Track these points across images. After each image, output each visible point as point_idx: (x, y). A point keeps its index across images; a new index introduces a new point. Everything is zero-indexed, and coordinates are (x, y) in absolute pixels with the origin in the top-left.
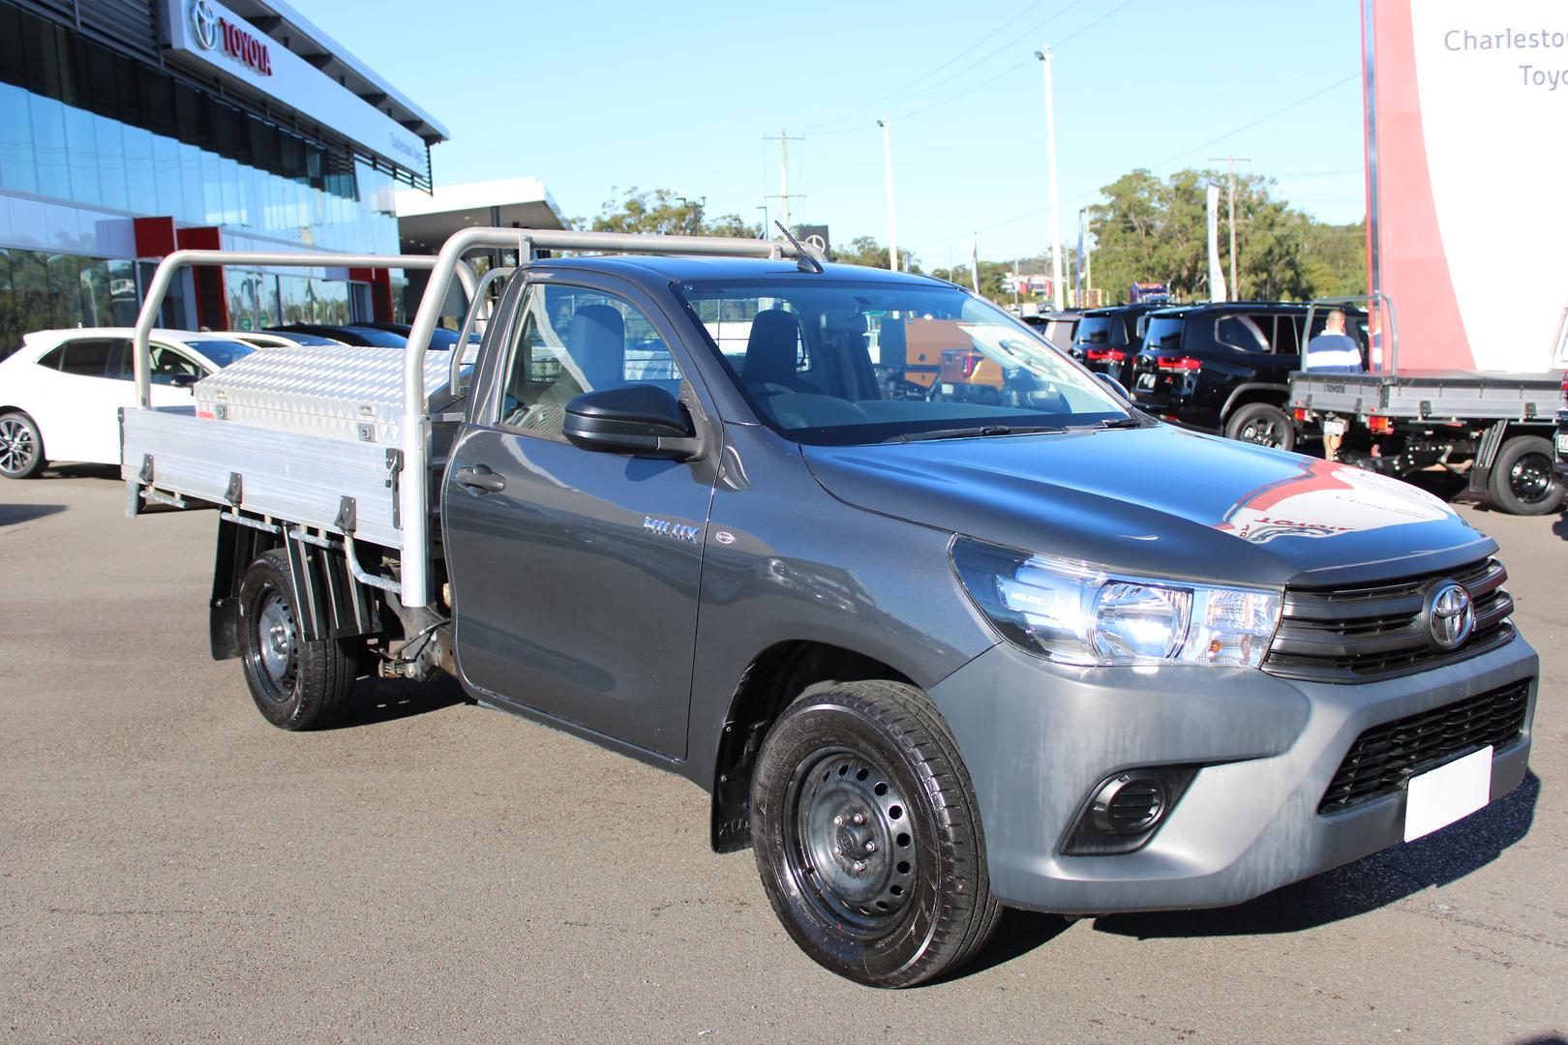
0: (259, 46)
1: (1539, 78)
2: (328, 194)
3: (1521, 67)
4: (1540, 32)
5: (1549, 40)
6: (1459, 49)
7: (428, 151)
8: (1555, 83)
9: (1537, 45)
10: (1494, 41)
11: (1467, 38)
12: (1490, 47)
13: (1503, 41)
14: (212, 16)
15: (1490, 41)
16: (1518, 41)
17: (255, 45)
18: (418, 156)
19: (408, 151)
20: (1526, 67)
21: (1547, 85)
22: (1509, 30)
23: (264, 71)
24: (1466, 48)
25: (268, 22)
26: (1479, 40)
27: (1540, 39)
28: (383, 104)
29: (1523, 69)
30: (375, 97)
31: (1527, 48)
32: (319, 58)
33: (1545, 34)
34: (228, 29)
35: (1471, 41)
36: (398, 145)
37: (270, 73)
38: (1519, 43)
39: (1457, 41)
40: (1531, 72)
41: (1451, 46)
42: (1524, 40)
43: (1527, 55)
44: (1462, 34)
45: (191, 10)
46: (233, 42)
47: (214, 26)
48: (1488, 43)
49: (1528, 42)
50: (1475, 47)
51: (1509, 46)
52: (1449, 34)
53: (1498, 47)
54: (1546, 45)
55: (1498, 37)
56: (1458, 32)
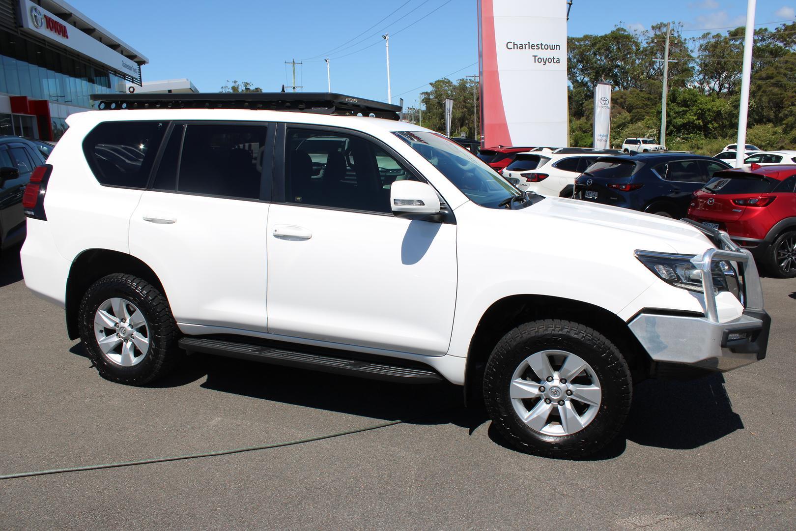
0: (62, 27)
1: (540, 60)
2: (96, 85)
4: (540, 44)
5: (543, 47)
6: (511, 48)
7: (140, 68)
8: (545, 62)
9: (539, 48)
10: (524, 46)
11: (514, 45)
12: (522, 48)
13: (527, 46)
14: (40, 14)
15: (522, 46)
16: (532, 47)
17: (61, 26)
18: (135, 70)
19: (130, 68)
20: (535, 56)
21: (542, 62)
22: (529, 43)
23: (65, 37)
24: (514, 48)
25: (66, 16)
26: (519, 46)
27: (540, 46)
28: (119, 49)
29: (534, 57)
30: (115, 46)
31: (535, 49)
32: (89, 31)
33: (542, 45)
34: (48, 20)
35: (516, 46)
36: (125, 66)
37: (67, 38)
38: (533, 48)
39: (511, 46)
40: (537, 58)
41: (509, 48)
42: (534, 46)
43: (535, 52)
44: (513, 43)
45: (31, 11)
46: (51, 25)
47: (41, 19)
49: (536, 47)
50: (517, 48)
51: (529, 48)
52: (508, 43)
53: (525, 48)
54: (542, 49)
55: (525, 45)
56: (511, 42)
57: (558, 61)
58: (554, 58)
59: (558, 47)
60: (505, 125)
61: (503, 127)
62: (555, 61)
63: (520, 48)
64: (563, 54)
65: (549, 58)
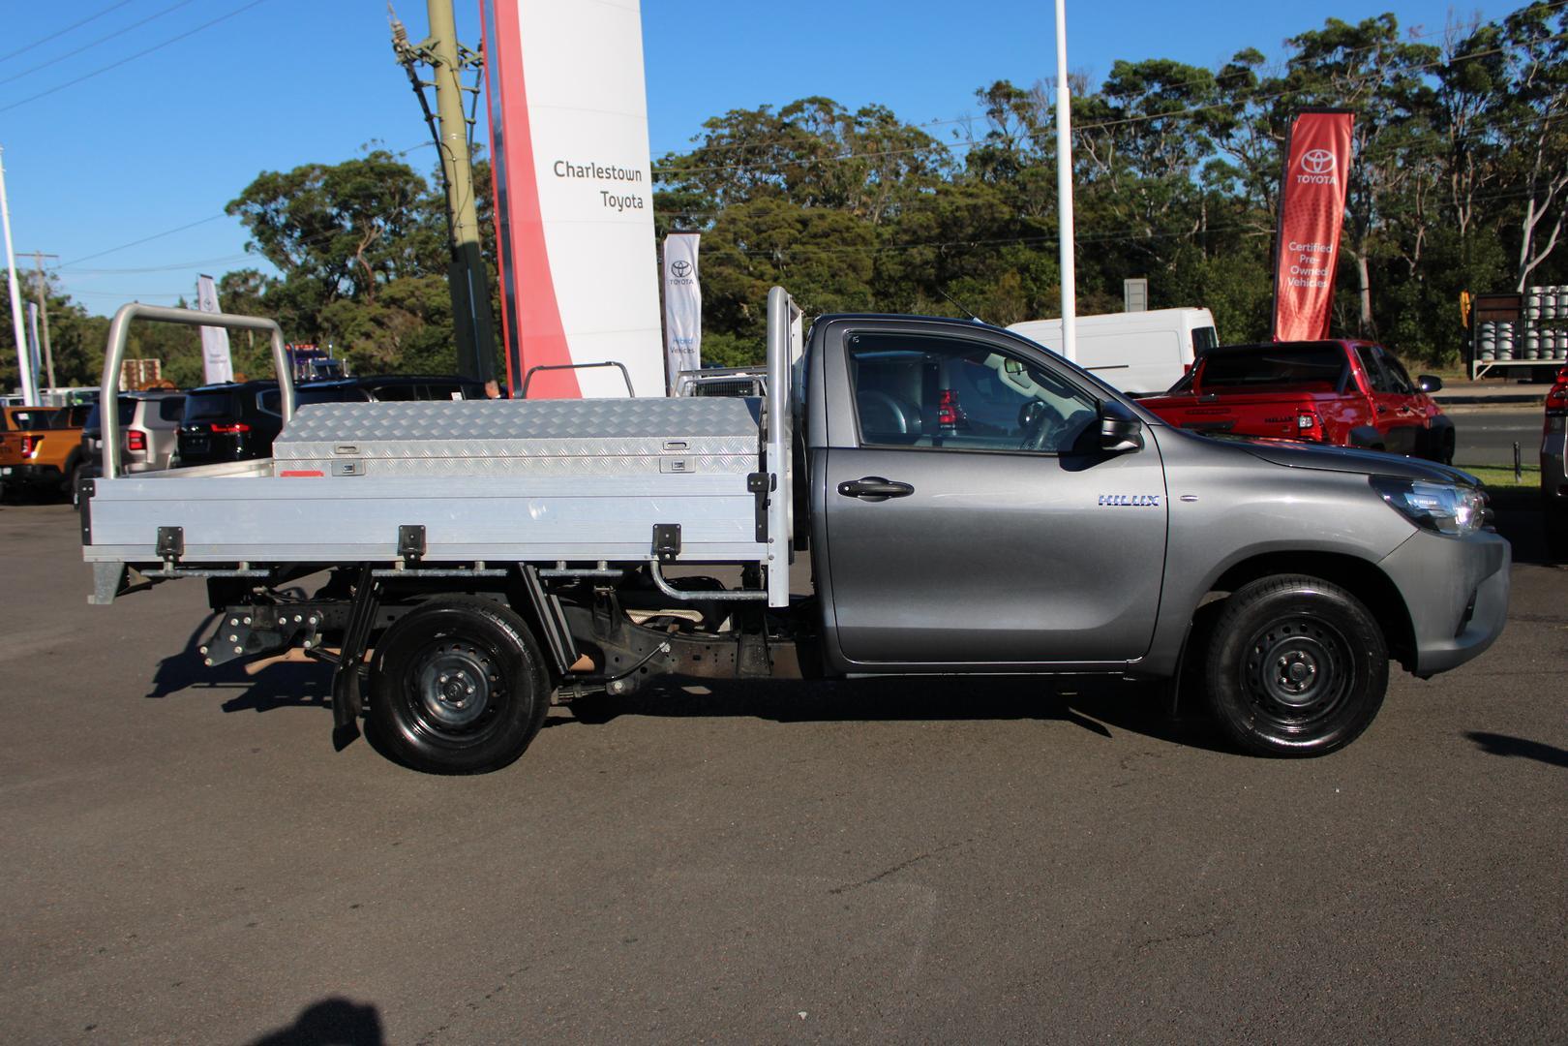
3: (602, 192)
4: (611, 167)
5: (616, 172)
6: (563, 175)
8: (621, 206)
9: (610, 177)
10: (585, 170)
11: (568, 167)
12: (583, 176)
13: (591, 171)
15: (582, 172)
16: (599, 173)
20: (605, 193)
21: (617, 207)
22: (593, 164)
24: (568, 175)
26: (576, 170)
27: (611, 172)
29: (603, 195)
31: (605, 179)
33: (614, 170)
35: (571, 170)
38: (600, 175)
39: (562, 169)
40: (607, 197)
41: (560, 172)
42: (602, 172)
43: (605, 184)
44: (565, 164)
48: (581, 173)
49: (605, 175)
50: (574, 175)
51: (594, 176)
52: (556, 163)
53: (588, 176)
54: (615, 178)
55: (587, 169)
56: (562, 162)
57: (641, 205)
58: (634, 199)
59: (638, 174)
62: (636, 203)
63: (579, 176)
64: (646, 190)
65: (628, 198)
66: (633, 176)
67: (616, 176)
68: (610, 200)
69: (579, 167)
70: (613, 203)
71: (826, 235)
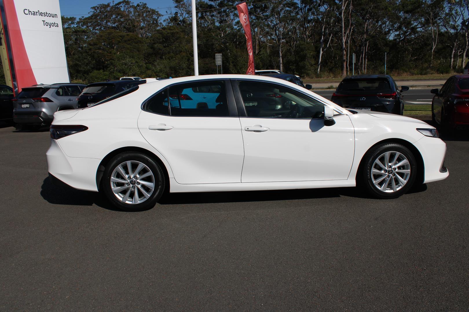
3: (43, 21)
4: (46, 13)
6: (28, 14)
8: (50, 26)
9: (45, 16)
10: (36, 13)
11: (29, 11)
12: (35, 15)
13: (38, 13)
15: (35, 13)
16: (41, 14)
20: (44, 21)
21: (49, 26)
22: (39, 11)
24: (29, 14)
26: (32, 13)
27: (46, 14)
33: (47, 13)
35: (30, 13)
39: (27, 12)
40: (45, 22)
42: (42, 14)
43: (44, 18)
44: (28, 10)
48: (34, 14)
49: (43, 15)
50: (32, 15)
51: (39, 15)
52: (25, 10)
53: (37, 15)
54: (47, 16)
56: (27, 10)
57: (57, 26)
58: (55, 24)
59: (56, 15)
60: (31, 70)
61: (29, 72)
62: (56, 25)
63: (33, 15)
64: (59, 21)
65: (52, 23)
66: (54, 16)
67: (48, 15)
68: (46, 24)
69: (33, 12)
70: (47, 25)
71: (129, 40)
